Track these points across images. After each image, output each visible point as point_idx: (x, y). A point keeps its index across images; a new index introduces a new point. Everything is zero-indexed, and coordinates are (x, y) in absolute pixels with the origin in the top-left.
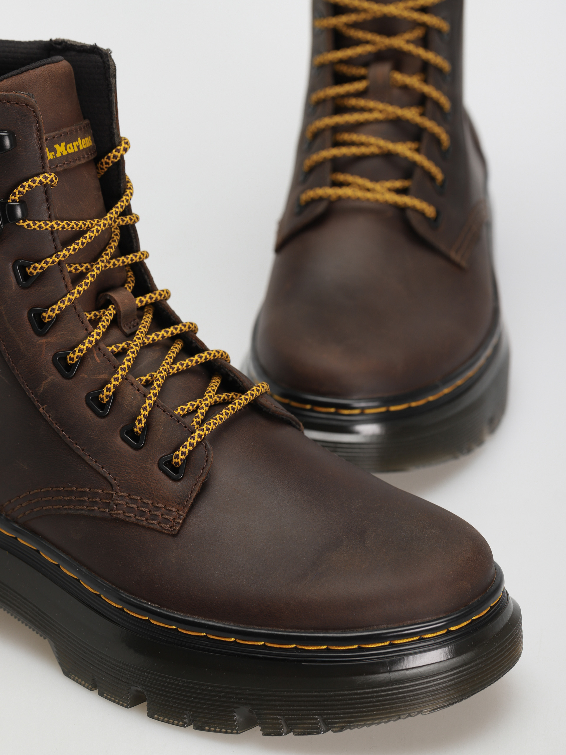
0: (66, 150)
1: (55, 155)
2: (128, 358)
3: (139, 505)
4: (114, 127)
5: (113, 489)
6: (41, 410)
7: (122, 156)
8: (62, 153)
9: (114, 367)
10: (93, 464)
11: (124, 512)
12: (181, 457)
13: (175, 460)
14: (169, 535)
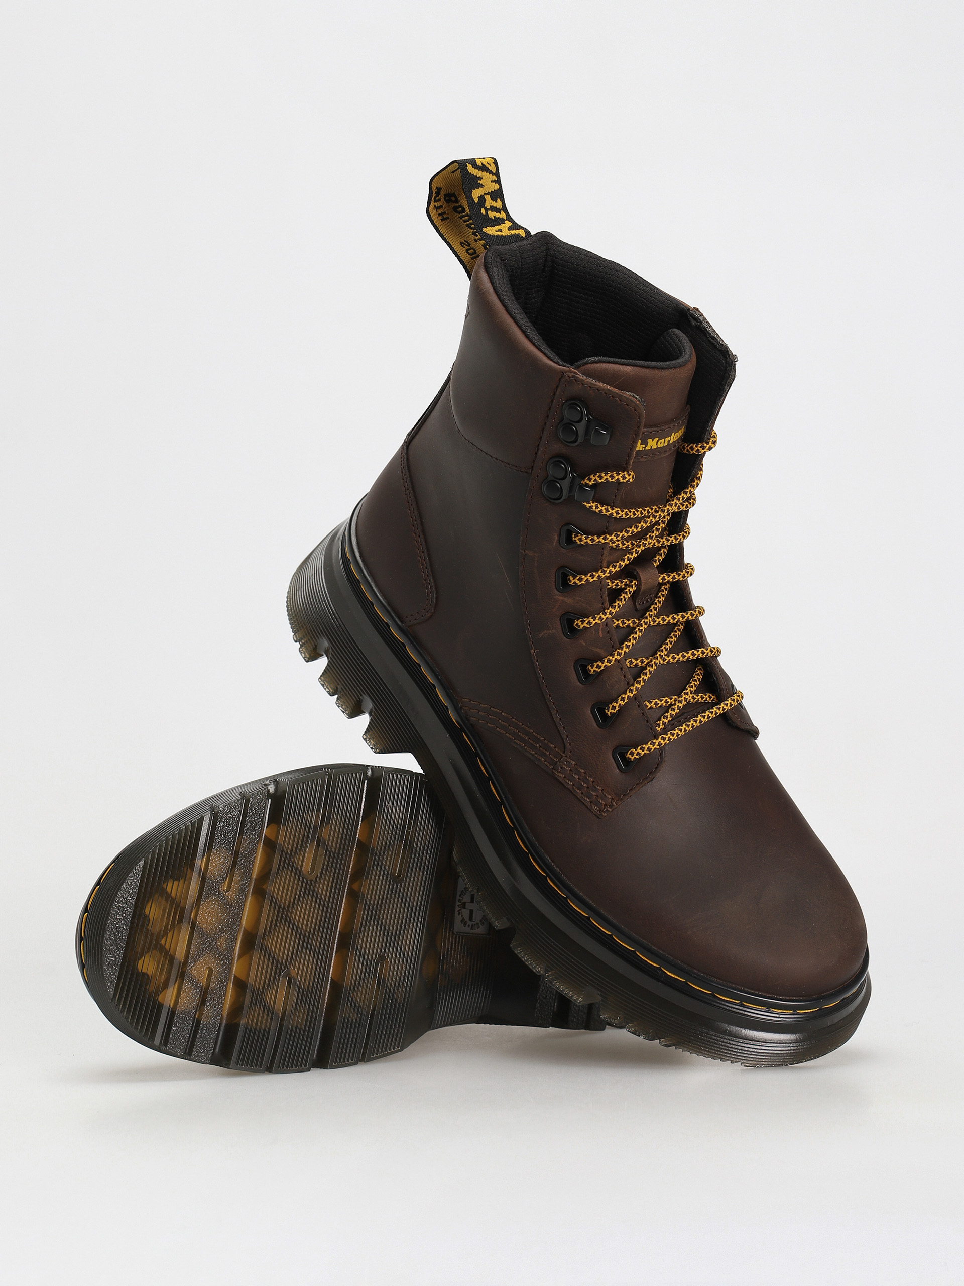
0: (657, 444)
1: (645, 448)
2: (628, 644)
3: (581, 778)
4: (710, 425)
5: (564, 752)
6: (532, 651)
7: (705, 452)
8: (651, 447)
9: (613, 647)
10: (557, 720)
11: (565, 777)
12: (635, 756)
13: (628, 755)
14: (596, 815)
